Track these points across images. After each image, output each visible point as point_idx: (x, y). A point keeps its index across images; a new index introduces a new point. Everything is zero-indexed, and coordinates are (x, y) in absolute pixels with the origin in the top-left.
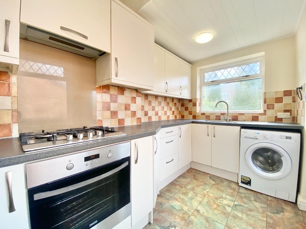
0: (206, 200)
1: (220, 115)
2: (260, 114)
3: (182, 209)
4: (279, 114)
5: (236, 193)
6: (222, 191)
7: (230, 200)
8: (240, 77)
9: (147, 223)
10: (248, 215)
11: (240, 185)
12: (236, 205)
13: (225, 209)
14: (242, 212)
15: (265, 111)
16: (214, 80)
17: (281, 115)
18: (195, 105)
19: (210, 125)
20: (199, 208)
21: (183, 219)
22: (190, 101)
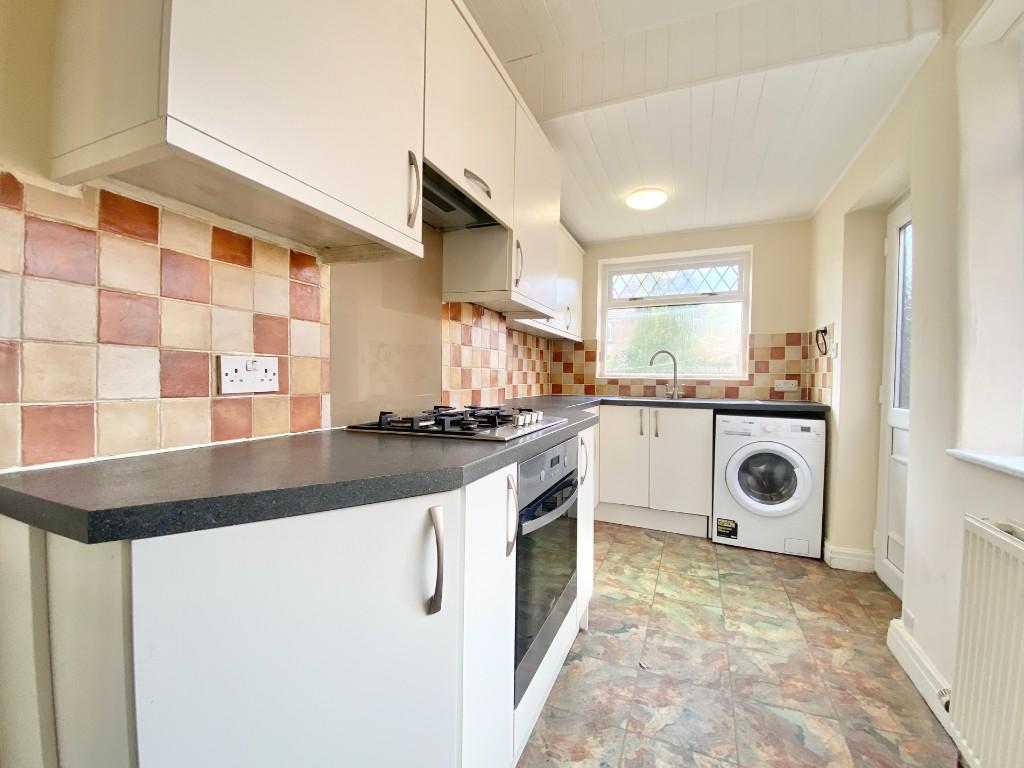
0: (666, 576)
1: (654, 384)
2: (742, 383)
3: (628, 599)
4: (777, 382)
5: (713, 556)
6: (687, 556)
7: (709, 569)
8: (696, 294)
9: (578, 630)
10: (751, 587)
11: (714, 541)
12: (724, 576)
13: (708, 584)
14: (740, 584)
15: (751, 376)
16: (636, 296)
17: (781, 385)
18: (591, 357)
19: (646, 409)
20: (660, 589)
21: (641, 612)
22: (579, 346)
